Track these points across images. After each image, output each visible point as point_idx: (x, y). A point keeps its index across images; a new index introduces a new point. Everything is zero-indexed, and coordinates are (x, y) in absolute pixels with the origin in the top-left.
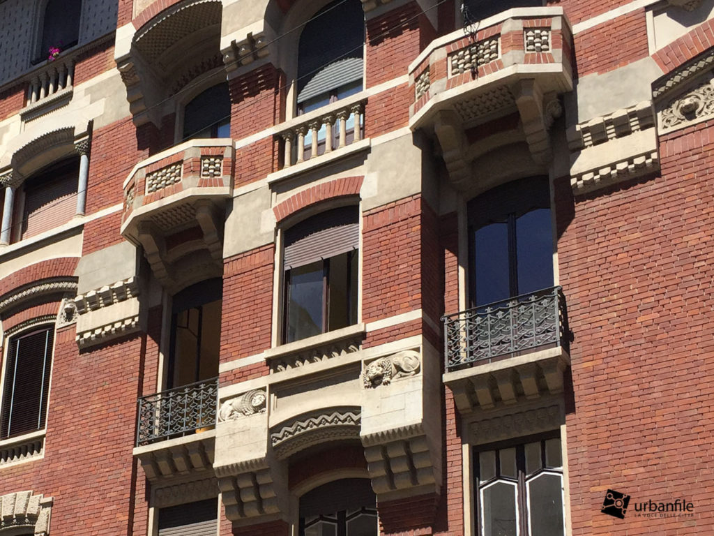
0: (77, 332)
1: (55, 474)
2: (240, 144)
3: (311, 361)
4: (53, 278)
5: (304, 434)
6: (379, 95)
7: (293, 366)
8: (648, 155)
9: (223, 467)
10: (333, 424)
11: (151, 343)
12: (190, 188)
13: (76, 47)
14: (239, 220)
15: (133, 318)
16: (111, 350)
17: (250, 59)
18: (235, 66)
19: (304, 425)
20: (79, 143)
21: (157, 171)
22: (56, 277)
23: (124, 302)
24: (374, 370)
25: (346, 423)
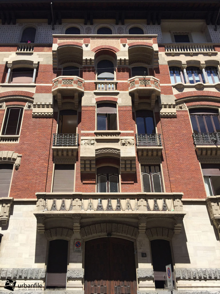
0: (33, 112)
1: (23, 148)
2: (86, 81)
3: (106, 136)
4: (25, 96)
5: (104, 153)
6: (120, 83)
7: (101, 136)
8: (175, 113)
9: (83, 157)
10: (112, 152)
11: (54, 120)
12: (75, 87)
13: (34, 43)
14: (86, 98)
15: (51, 113)
16: (43, 119)
17: (89, 64)
18: (85, 64)
19: (104, 151)
20: (35, 66)
21: (66, 80)
22: (26, 96)
23: (48, 108)
24: (123, 142)
25: (115, 153)
